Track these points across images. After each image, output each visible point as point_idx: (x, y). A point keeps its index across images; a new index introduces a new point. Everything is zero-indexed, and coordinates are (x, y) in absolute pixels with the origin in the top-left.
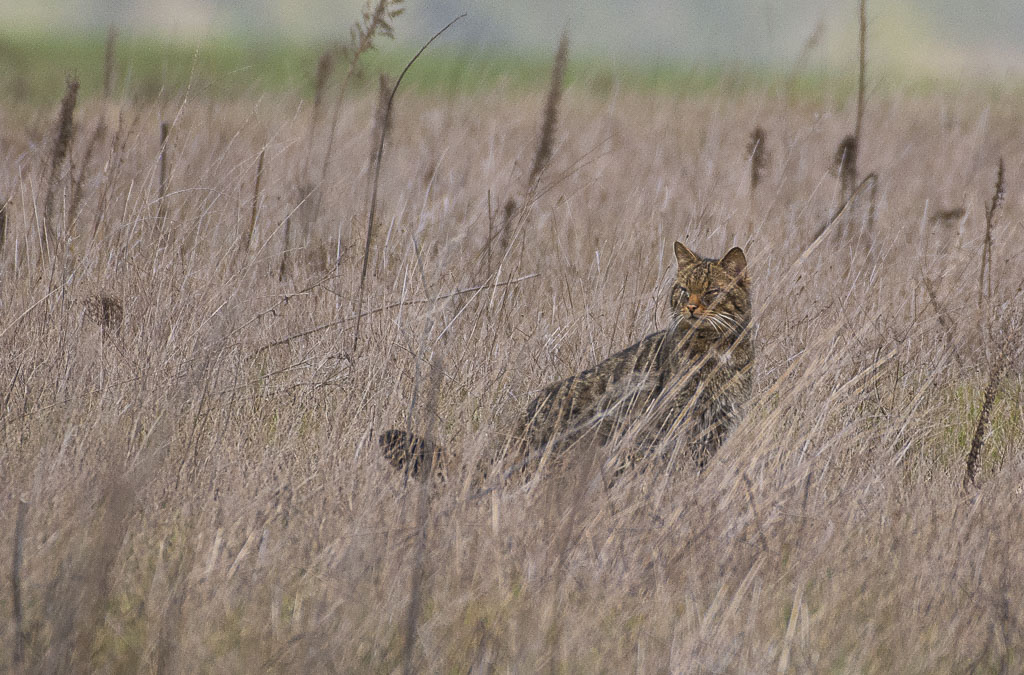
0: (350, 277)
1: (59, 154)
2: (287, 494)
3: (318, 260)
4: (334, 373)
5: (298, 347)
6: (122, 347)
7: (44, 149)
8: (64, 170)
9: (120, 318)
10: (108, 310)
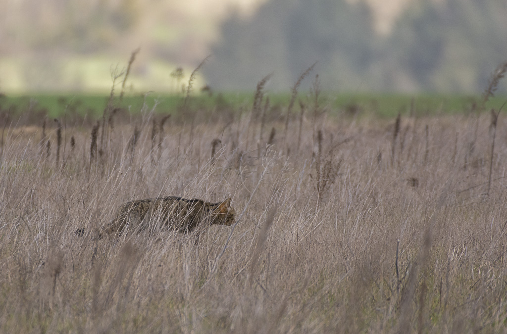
0: (486, 170)
1: (395, 135)
2: (473, 236)
3: (476, 165)
4: (483, 199)
5: (472, 191)
6: (419, 194)
7: (391, 134)
8: (398, 139)
9: (418, 184)
10: (414, 182)
